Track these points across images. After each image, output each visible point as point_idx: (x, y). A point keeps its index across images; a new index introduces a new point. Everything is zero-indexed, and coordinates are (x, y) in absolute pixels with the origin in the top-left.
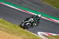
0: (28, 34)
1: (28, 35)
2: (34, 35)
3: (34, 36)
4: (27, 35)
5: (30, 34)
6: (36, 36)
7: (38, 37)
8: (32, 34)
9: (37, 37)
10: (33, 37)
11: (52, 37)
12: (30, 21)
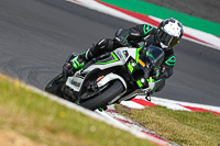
0: (28, 100)
1: (29, 107)
2: (65, 108)
3: (63, 114)
4: (23, 110)
5: (40, 105)
6: (74, 111)
7: (84, 121)
8: (54, 103)
9: (80, 119)
10: (57, 116)
11: (161, 119)
12: (121, 63)
